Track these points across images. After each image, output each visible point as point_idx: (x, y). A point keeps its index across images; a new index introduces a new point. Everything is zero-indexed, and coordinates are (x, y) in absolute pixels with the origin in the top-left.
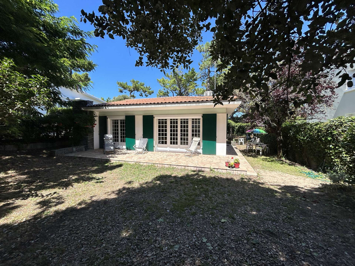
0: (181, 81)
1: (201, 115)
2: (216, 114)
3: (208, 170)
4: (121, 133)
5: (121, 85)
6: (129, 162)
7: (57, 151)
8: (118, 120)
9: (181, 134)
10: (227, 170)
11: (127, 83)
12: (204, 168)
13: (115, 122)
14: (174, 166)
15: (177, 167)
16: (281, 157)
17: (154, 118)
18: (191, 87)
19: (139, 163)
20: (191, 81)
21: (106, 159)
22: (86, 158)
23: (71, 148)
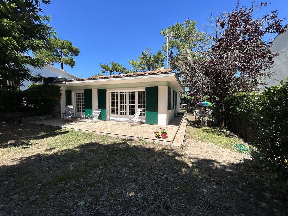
0: (149, 61)
1: (145, 88)
2: (157, 87)
3: (137, 139)
4: (83, 104)
5: (103, 67)
6: (75, 129)
7: (23, 119)
8: (80, 94)
9: (129, 105)
10: (153, 139)
11: (107, 65)
12: (134, 137)
13: (78, 95)
14: (110, 135)
15: (111, 135)
16: (222, 128)
17: (106, 91)
18: (158, 66)
19: (82, 130)
20: (159, 62)
21: (59, 127)
22: (45, 125)
23: (39, 116)
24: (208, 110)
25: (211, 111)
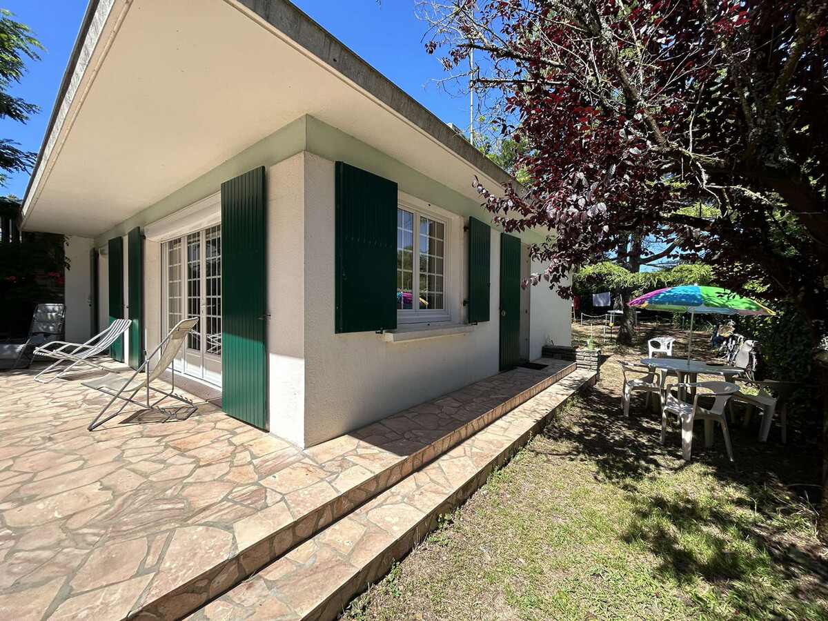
9: (208, 302)
17: (144, 237)
24: (731, 336)
25: (750, 342)
